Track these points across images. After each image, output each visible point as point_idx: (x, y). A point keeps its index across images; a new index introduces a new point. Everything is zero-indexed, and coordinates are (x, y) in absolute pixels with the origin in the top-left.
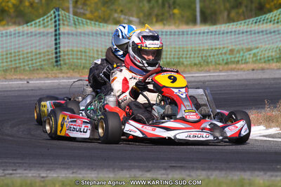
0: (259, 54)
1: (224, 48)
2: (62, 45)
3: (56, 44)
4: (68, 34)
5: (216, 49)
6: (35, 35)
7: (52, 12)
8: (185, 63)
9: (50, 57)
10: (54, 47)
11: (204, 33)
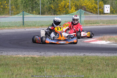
3: (23, 20)
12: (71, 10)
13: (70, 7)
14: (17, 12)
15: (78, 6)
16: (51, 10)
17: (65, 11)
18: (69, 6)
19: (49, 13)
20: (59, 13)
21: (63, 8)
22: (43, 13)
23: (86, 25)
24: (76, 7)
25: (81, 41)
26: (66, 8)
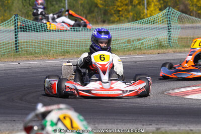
0: (144, 43)
1: (124, 39)
3: (16, 38)
5: (119, 40)
6: (3, 32)
7: (13, 17)
9: (12, 46)
10: (15, 40)
11: (113, 29)
14: (4, 16)
23: (183, 49)
25: (163, 93)
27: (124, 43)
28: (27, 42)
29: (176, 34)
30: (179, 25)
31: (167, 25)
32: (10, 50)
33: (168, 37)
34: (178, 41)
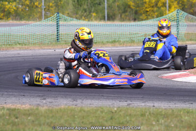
2: (60, 31)
3: (57, 31)
4: (64, 25)
6: (48, 26)
7: (55, 14)
8: (122, 41)
9: (54, 37)
10: (56, 32)
12: (169, 11)
13: (167, 5)
15: (183, 2)
16: (129, 10)
17: (156, 14)
18: (166, 3)
19: (123, 16)
20: (144, 16)
21: (153, 7)
22: (111, 18)
24: (180, 5)
26: (159, 8)
27: (142, 36)
28: (66, 34)
29: (183, 30)
30: (186, 24)
31: (176, 23)
32: (53, 40)
33: (177, 32)
34: (185, 36)
